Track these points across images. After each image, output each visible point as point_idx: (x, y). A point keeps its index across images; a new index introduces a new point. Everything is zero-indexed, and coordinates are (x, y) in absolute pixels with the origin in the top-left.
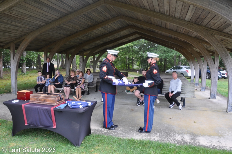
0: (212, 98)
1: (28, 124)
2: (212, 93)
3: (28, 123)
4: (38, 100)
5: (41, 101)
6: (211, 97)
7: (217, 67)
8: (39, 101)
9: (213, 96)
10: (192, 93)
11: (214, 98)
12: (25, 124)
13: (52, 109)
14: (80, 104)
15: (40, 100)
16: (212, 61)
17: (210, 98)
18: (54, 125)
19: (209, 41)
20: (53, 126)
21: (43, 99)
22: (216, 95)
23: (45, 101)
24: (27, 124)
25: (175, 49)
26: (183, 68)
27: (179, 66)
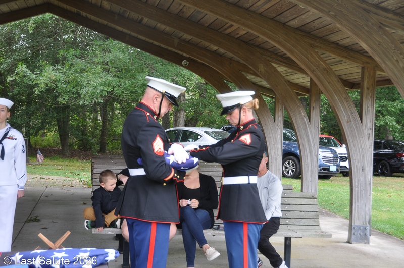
0: (357, 241)
2: (357, 222)
6: (353, 237)
7: (370, 132)
9: (357, 234)
10: (311, 222)
11: (365, 239)
16: (352, 113)
17: (349, 242)
19: (371, 48)
22: (368, 228)
25: (185, 63)
26: (201, 136)
27: (183, 130)
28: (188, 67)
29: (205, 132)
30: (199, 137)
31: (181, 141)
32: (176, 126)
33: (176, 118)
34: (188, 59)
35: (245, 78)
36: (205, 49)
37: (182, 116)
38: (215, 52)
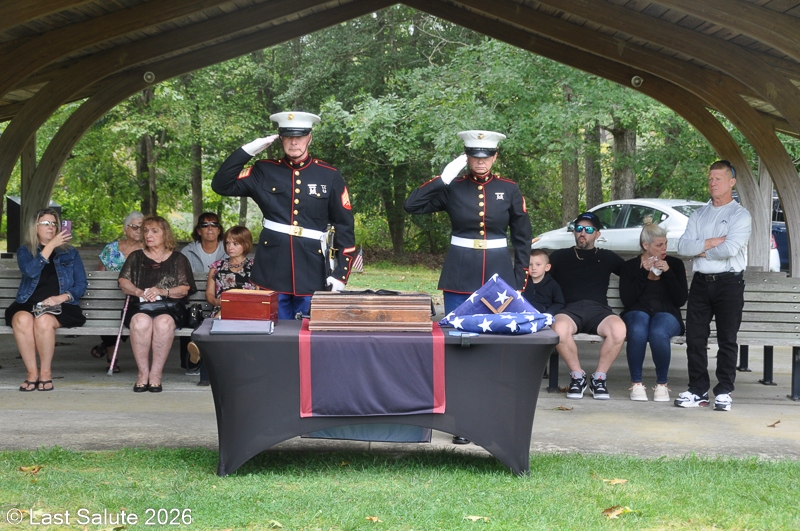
1: (313, 412)
3: (316, 407)
4: (349, 318)
5: (368, 319)
8: (357, 319)
12: (303, 415)
13: (439, 339)
14: (531, 318)
15: (361, 314)
18: (435, 404)
20: (432, 407)
21: (373, 310)
23: (382, 317)
24: (311, 415)
25: (637, 81)
26: (667, 216)
27: (632, 205)
28: (641, 89)
29: (676, 208)
30: (664, 217)
31: (628, 226)
32: (617, 198)
33: (617, 183)
34: (641, 74)
35: (746, 104)
36: (674, 58)
37: (629, 179)
38: (691, 62)
